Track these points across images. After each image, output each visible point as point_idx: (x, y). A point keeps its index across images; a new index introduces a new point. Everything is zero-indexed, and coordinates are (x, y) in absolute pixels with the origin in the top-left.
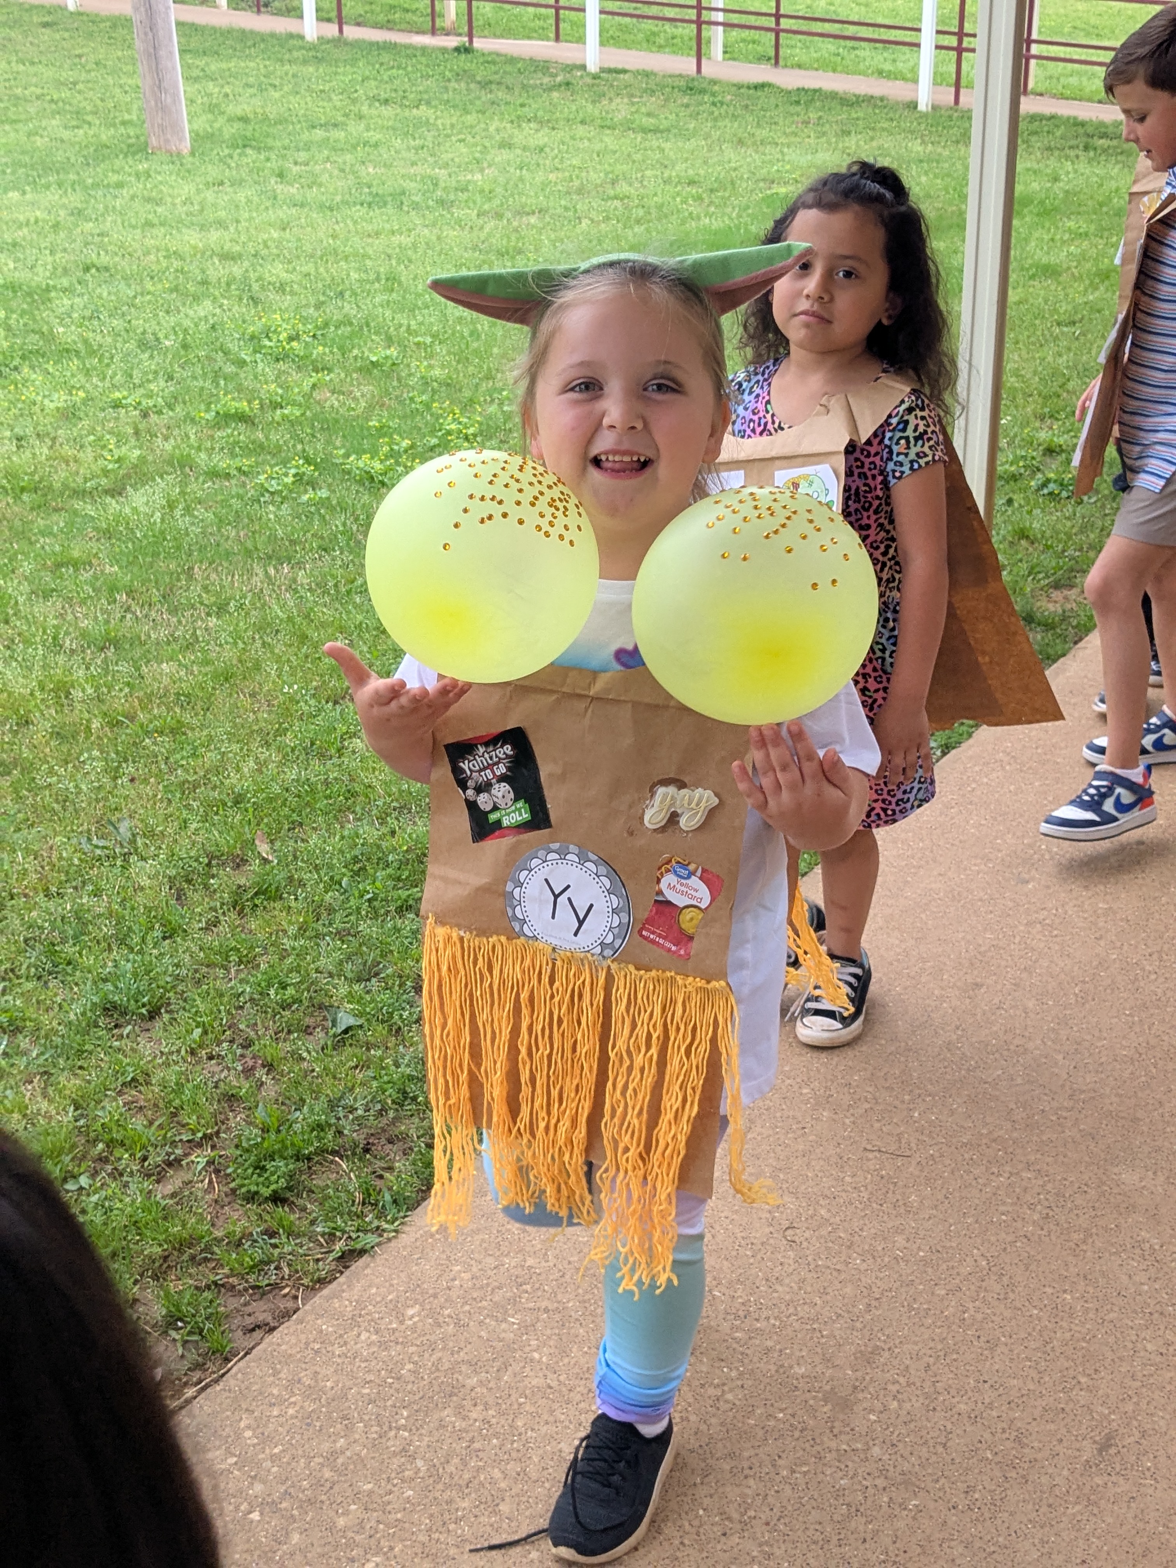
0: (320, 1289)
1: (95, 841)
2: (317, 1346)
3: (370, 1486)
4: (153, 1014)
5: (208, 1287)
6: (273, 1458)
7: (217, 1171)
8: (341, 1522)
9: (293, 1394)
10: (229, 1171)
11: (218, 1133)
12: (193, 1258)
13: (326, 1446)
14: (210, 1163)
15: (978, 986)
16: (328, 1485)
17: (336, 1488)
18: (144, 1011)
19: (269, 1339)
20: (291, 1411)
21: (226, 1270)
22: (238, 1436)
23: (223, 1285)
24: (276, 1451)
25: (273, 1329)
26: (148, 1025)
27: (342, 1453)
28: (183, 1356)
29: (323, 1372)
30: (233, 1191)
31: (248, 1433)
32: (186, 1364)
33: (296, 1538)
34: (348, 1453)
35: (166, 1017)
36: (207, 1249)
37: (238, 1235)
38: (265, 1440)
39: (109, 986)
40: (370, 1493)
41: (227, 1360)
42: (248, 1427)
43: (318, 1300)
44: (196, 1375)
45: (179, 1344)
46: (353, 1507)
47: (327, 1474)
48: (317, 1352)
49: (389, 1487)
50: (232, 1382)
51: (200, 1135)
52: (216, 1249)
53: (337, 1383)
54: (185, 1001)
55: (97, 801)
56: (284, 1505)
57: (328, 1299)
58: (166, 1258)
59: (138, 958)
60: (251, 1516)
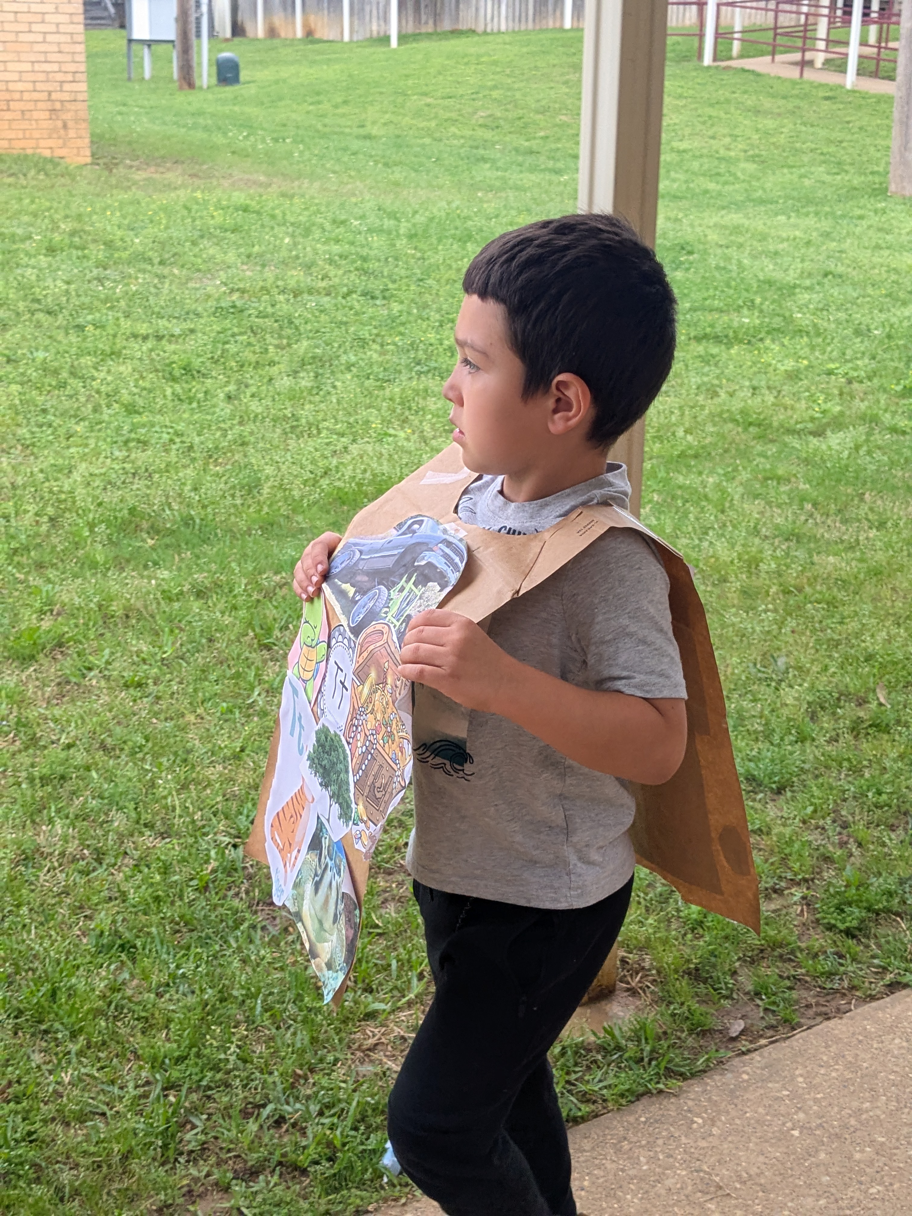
0: (870, 1002)
1: (758, 666)
2: (861, 1038)
3: (883, 1139)
4: (780, 791)
5: (788, 978)
6: (816, 1100)
7: (808, 905)
8: (857, 1156)
9: (837, 1063)
10: (817, 906)
11: (812, 880)
12: (781, 956)
13: (855, 1104)
14: (804, 898)
16: (852, 1129)
17: (858, 1133)
18: (774, 786)
19: (826, 1023)
20: (834, 1074)
21: (803, 971)
22: (793, 1078)
23: (799, 980)
24: (819, 1096)
25: (829, 1019)
26: (775, 797)
27: (867, 1111)
28: (763, 1018)
29: (862, 1055)
30: (818, 920)
31: (801, 1079)
32: (764, 1024)
33: (822, 1156)
34: (871, 1114)
35: (789, 794)
36: (792, 952)
37: (816, 950)
38: (812, 1087)
39: (752, 765)
40: (882, 1144)
41: (793, 1029)
42: (801, 1075)
43: (867, 1008)
44: (770, 1033)
45: (761, 1009)
46: (868, 1149)
47: (853, 1122)
48: (860, 1042)
49: (898, 1144)
50: (795, 1043)
51: (800, 877)
52: (799, 955)
53: (871, 1065)
54: (805, 786)
55: (765, 641)
56: (817, 1132)
57: (876, 1009)
58: (762, 951)
59: (776, 749)
60: (793, 1132)
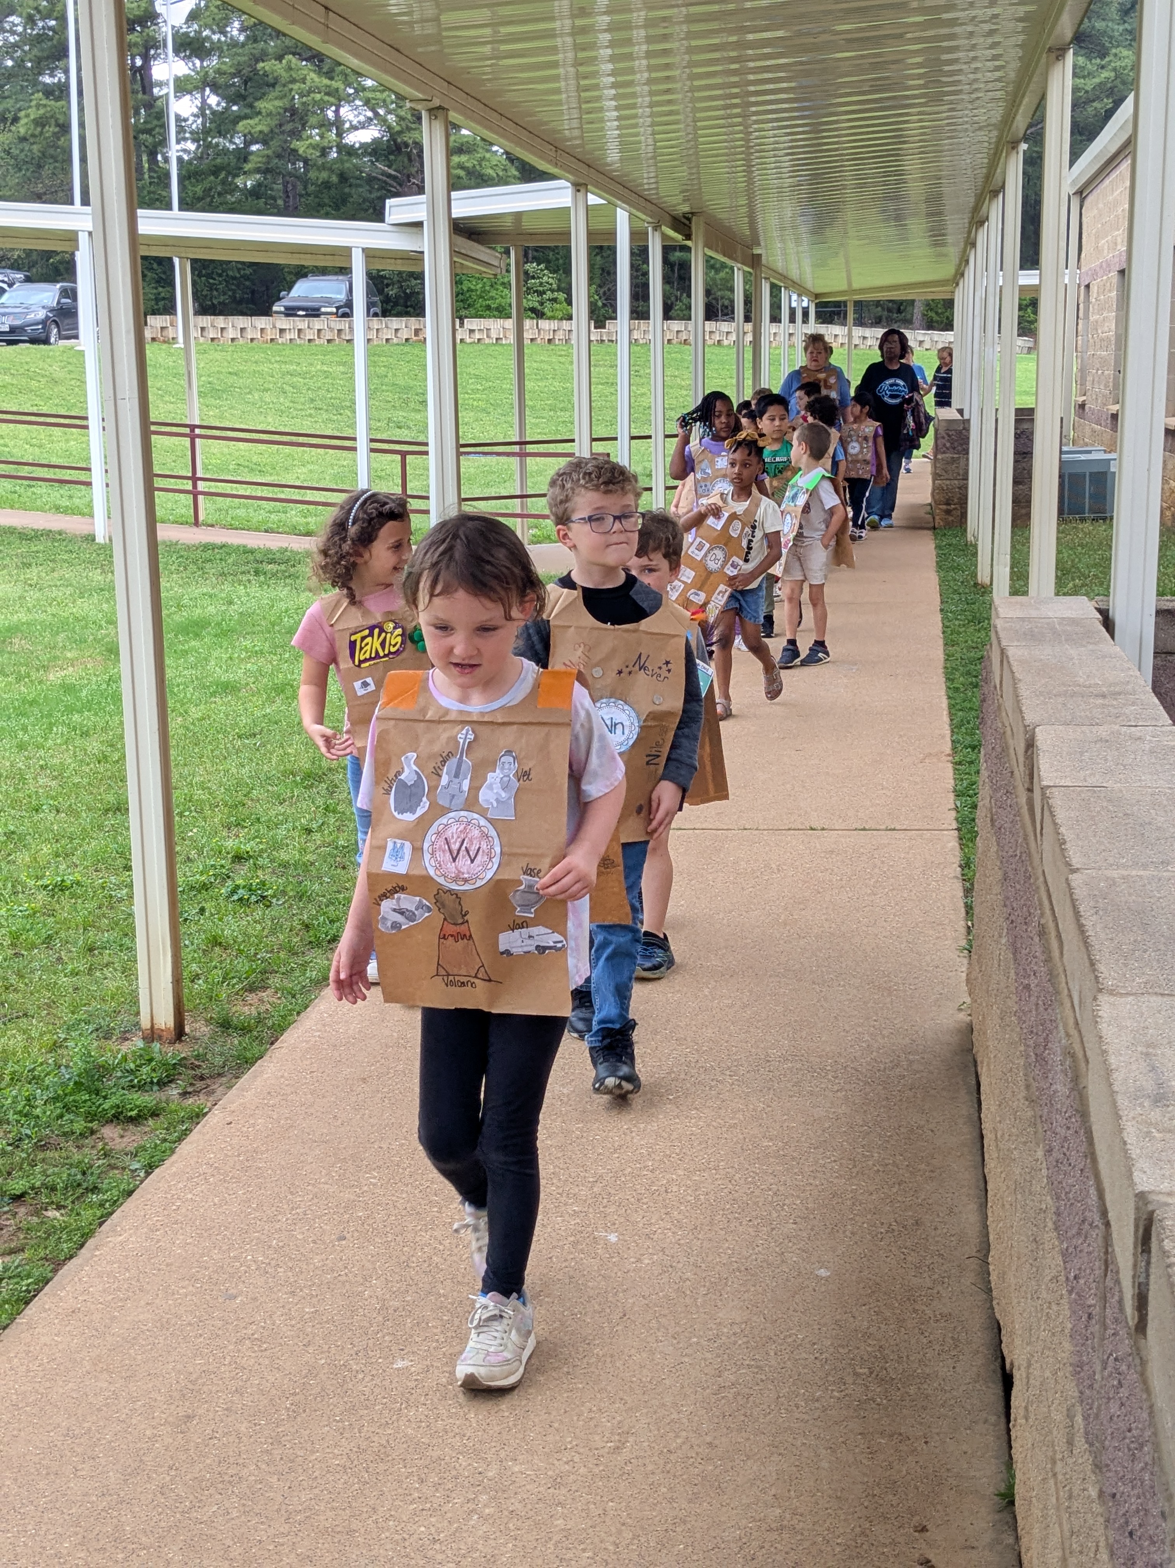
15: (189, 1417)
